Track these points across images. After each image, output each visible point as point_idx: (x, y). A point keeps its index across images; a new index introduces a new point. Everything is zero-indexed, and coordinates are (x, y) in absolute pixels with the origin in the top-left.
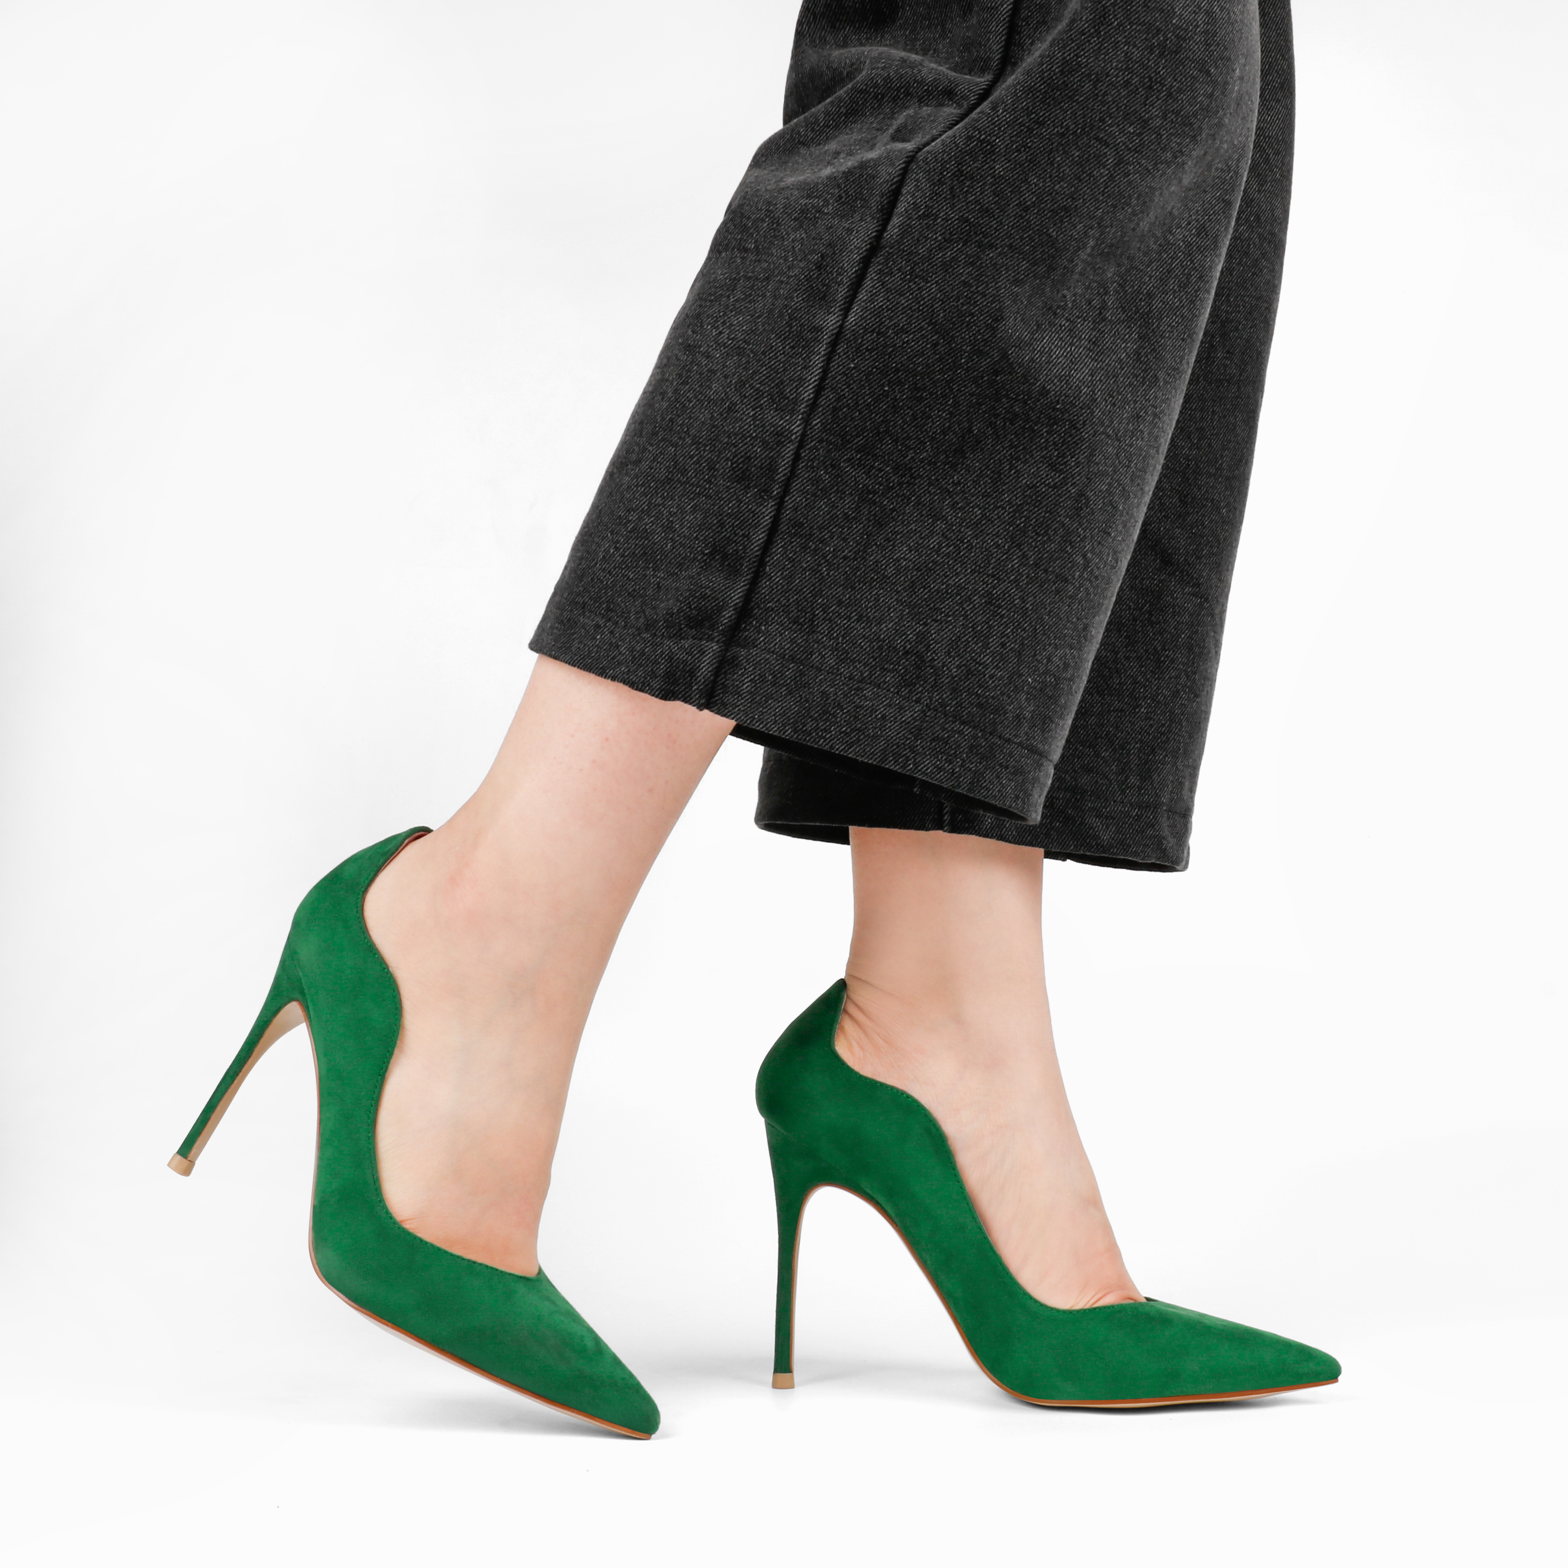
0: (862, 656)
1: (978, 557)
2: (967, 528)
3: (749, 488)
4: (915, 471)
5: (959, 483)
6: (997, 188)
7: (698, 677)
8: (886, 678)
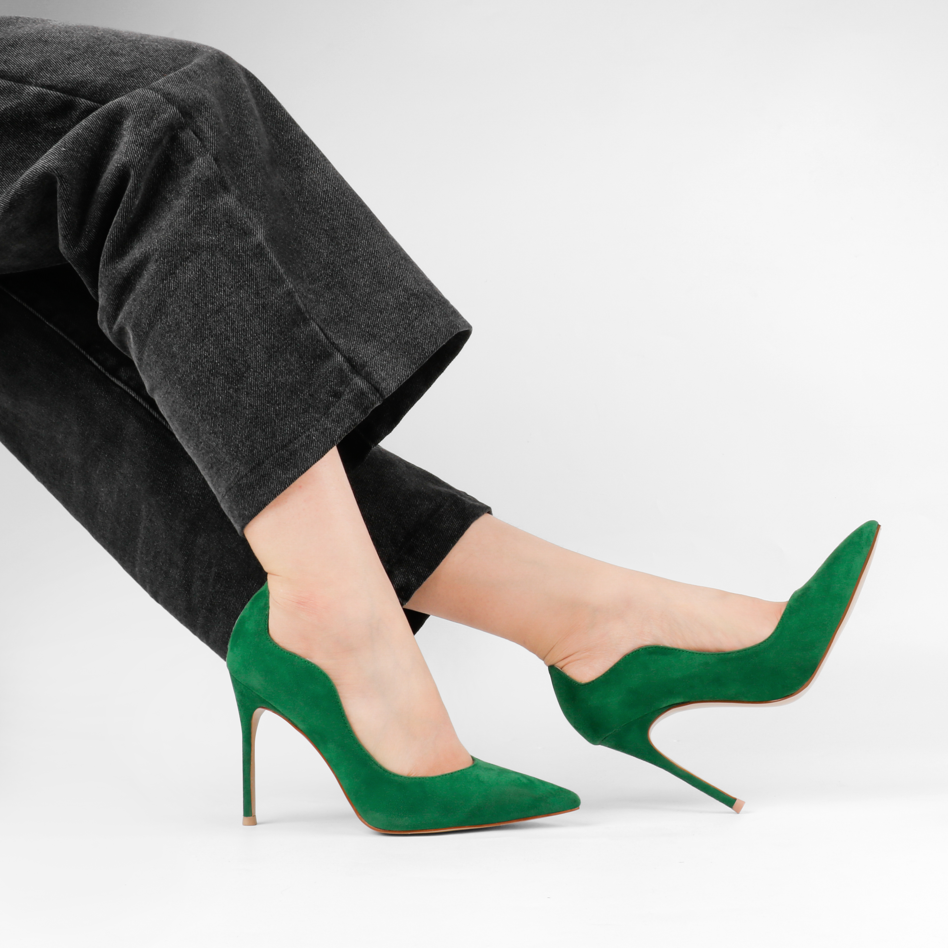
0: (398, 319)
1: (384, 251)
2: (368, 249)
3: (299, 325)
4: (330, 261)
5: (346, 244)
6: (243, 147)
7: (366, 391)
8: (414, 313)
